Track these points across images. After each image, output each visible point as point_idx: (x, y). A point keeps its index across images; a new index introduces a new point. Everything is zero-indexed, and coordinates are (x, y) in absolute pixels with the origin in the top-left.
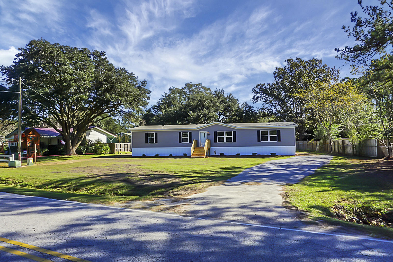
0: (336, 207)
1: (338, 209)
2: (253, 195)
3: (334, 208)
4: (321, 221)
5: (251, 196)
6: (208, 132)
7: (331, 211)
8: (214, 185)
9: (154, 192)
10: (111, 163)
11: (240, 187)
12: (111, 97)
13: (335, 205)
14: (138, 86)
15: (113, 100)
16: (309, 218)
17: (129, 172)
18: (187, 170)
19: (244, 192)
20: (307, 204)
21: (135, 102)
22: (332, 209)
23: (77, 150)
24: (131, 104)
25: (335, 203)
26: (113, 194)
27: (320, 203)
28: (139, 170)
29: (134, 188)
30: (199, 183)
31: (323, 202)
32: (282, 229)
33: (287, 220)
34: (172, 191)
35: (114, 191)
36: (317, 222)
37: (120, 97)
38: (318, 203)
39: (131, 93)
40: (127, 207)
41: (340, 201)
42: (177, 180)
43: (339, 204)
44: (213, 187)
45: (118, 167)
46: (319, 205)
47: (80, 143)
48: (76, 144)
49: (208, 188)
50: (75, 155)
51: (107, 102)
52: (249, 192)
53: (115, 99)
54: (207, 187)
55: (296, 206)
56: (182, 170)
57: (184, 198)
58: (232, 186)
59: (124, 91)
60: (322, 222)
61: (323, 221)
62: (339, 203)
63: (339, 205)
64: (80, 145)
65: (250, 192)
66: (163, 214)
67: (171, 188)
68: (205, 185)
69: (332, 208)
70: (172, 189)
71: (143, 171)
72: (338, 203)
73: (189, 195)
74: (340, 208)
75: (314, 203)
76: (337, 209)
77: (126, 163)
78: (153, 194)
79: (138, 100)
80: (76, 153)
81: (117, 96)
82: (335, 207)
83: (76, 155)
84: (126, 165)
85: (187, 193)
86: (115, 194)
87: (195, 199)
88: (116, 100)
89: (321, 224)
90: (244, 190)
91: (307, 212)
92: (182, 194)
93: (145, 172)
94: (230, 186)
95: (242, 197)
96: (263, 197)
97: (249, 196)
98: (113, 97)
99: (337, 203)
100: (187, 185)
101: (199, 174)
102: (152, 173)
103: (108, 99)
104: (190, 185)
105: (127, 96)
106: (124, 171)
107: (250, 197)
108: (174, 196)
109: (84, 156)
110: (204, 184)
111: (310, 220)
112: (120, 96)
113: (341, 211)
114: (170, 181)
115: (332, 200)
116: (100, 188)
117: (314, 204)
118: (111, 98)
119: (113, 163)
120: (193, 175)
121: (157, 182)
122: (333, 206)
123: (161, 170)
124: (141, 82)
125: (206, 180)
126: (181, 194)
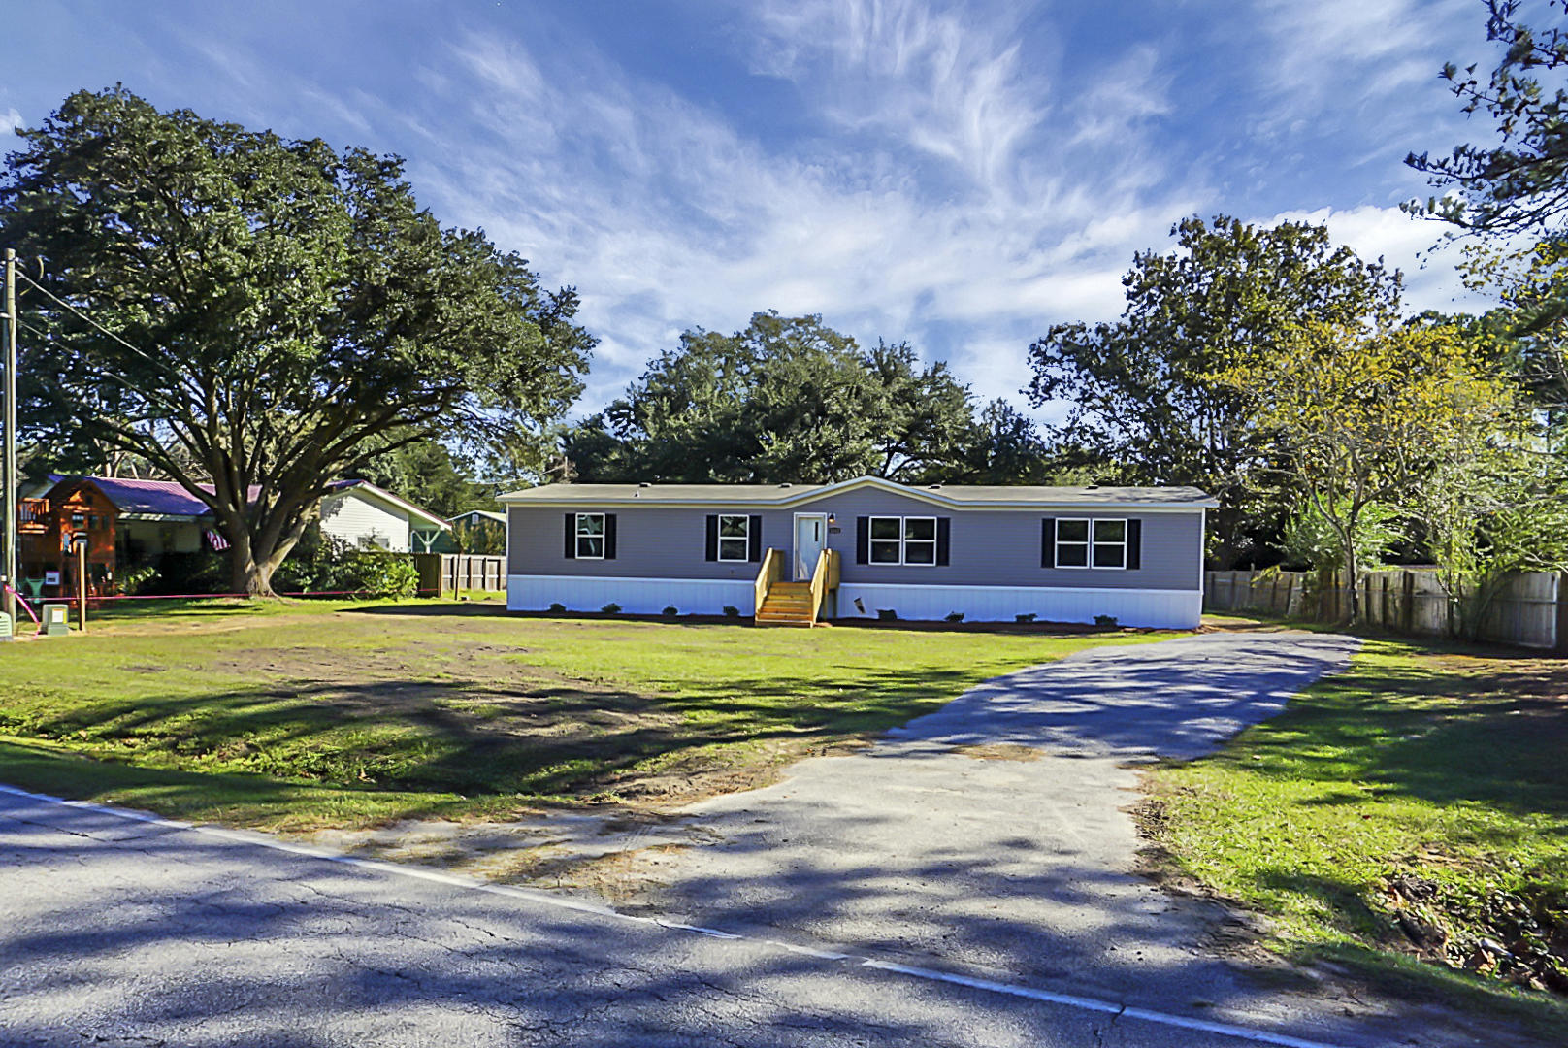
0: (1401, 888)
1: (1408, 898)
2: (995, 809)
3: (1390, 893)
4: (1334, 973)
5: (988, 815)
6: (832, 517)
7: (1373, 907)
8: (824, 753)
9: (544, 774)
10: (402, 638)
11: (935, 769)
12: (417, 357)
13: (1395, 874)
14: (541, 315)
15: (426, 368)
16: (1269, 951)
17: (462, 679)
18: (722, 680)
19: (958, 793)
20: (1253, 863)
21: (524, 382)
22: (1381, 894)
23: (275, 576)
24: (506, 389)
25: (1393, 867)
26: (363, 775)
27: (1319, 861)
28: (510, 668)
29: (461, 755)
30: (756, 742)
31: (1333, 859)
32: (1127, 1012)
33: (1160, 955)
34: (628, 772)
35: (368, 764)
36: (1314, 974)
37: (458, 357)
38: (1311, 865)
39: (508, 339)
41: (1415, 857)
42: (664, 721)
43: (1412, 870)
44: (818, 762)
45: (427, 653)
46: (1315, 873)
47: (289, 547)
48: (275, 551)
49: (794, 766)
50: (266, 599)
51: (403, 377)
52: (977, 795)
53: (438, 365)
54: (788, 760)
55: (1201, 876)
56: (698, 679)
57: (666, 811)
58: (904, 762)
59: (476, 332)
60: (1340, 978)
61: (1345, 971)
62: (1411, 865)
63: (1411, 876)
64: (291, 555)
65: (986, 796)
67: (628, 758)
68: (781, 752)
69: (1378, 889)
70: (629, 765)
71: (528, 674)
72: (1406, 866)
73: (694, 796)
74: (1416, 893)
75: (1289, 861)
76: (1403, 894)
77: (468, 638)
78: (539, 786)
79: (535, 374)
80: (271, 591)
81: (444, 353)
82: (1395, 886)
83: (271, 599)
84: (467, 647)
85: (688, 789)
86: (371, 777)
87: (718, 817)
88: (442, 367)
89: (1338, 990)
90: (956, 784)
91: (1257, 910)
92: (664, 792)
93: (535, 679)
94: (897, 761)
95: (944, 817)
96: (1043, 824)
97: (977, 815)
98: (425, 356)
99: (1400, 865)
100: (698, 746)
101: (768, 698)
102: (562, 687)
103: (406, 361)
104: (712, 747)
105: (488, 352)
106: (441, 675)
107: (982, 820)
108: (623, 801)
109: (308, 601)
110: (778, 747)
111: (1277, 959)
112: (458, 352)
113: (1422, 906)
114: (631, 723)
115: (1377, 852)
116: (311, 749)
117: (1291, 870)
118: (420, 362)
119: (411, 638)
120: (740, 701)
121: (567, 727)
122: (1383, 882)
123: (604, 674)
124: (551, 295)
125: (793, 729)
126: (658, 793)
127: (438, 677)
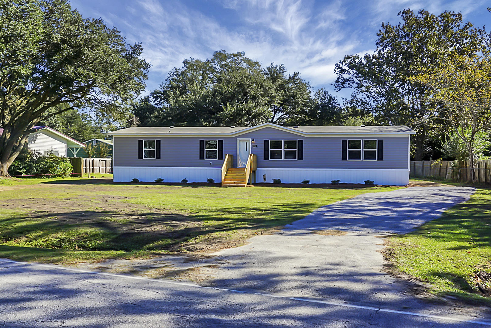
0: (479, 276)
1: (482, 279)
2: (330, 252)
3: (475, 277)
4: (451, 299)
5: (328, 254)
6: (253, 140)
7: (469, 282)
8: (262, 234)
9: (152, 245)
10: (74, 193)
11: (306, 239)
12: (75, 73)
13: (478, 271)
14: (127, 55)
15: (79, 78)
16: (430, 293)
17: (107, 210)
18: (214, 208)
19: (316, 247)
20: (426, 268)
21: (121, 84)
22: (472, 278)
23: (10, 168)
24: (113, 86)
25: (477, 269)
26: (77, 247)
27: (451, 268)
28: (125, 205)
29: (117, 238)
30: (234, 231)
31: (455, 266)
32: (381, 310)
33: (391, 296)
34: (185, 243)
35: (78, 243)
36: (445, 299)
37: (93, 73)
38: (447, 268)
39: (114, 65)
40: (102, 269)
41: (485, 266)
42: (196, 224)
43: (484, 270)
44: (260, 237)
45: (88, 199)
46: (448, 271)
47: (16, 156)
48: (10, 157)
49: (251, 239)
50: (6, 178)
51: (68, 82)
52: (323, 247)
53: (84, 76)
54: (248, 237)
55: (407, 272)
56: (204, 208)
57: (207, 255)
58: (293, 237)
59: (100, 63)
60: (454, 301)
61: (455, 298)
62: (484, 268)
63: (483, 272)
64: (16, 159)
65: (326, 247)
66: (169, 283)
67: (186, 238)
68: (244, 234)
69: (471, 276)
70: (186, 240)
71: (134, 207)
72: (482, 269)
73: (215, 250)
74: (485, 277)
75: (439, 268)
76: (480, 278)
77: (102, 193)
78: (150, 249)
79: (125, 80)
80: (8, 175)
81: (86, 72)
82: (478, 275)
83: (9, 178)
84: (103, 197)
85: (212, 248)
86: (80, 248)
87: (227, 257)
88: (86, 77)
89: (452, 303)
90: (314, 244)
91: (426, 282)
92: (203, 249)
93: (137, 209)
94: (291, 237)
95: (311, 255)
96: (348, 256)
97: (324, 254)
98: (79, 73)
99: (480, 268)
100: (212, 233)
101: (235, 215)
102: (150, 212)
103: (70, 75)
104: (217, 233)
105: (106, 71)
106: (98, 208)
107: (326, 255)
108: (188, 252)
109: (25, 179)
110: (243, 232)
111: (432, 295)
112: (93, 71)
113: (487, 282)
114: (183, 226)
115: (472, 264)
116: (53, 237)
117: (439, 270)
118: (76, 75)
119: (77, 194)
120: (224, 216)
121: (159, 228)
122: (473, 274)
123: (166, 207)
124: (131, 46)
125: (247, 226)
126: (201, 249)
127: (97, 209)
